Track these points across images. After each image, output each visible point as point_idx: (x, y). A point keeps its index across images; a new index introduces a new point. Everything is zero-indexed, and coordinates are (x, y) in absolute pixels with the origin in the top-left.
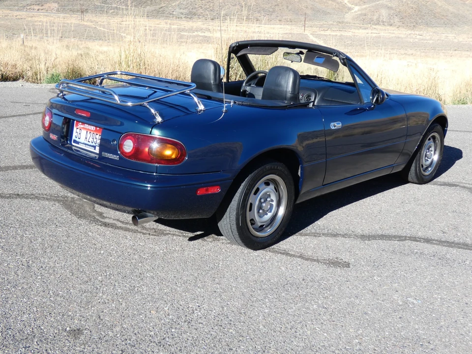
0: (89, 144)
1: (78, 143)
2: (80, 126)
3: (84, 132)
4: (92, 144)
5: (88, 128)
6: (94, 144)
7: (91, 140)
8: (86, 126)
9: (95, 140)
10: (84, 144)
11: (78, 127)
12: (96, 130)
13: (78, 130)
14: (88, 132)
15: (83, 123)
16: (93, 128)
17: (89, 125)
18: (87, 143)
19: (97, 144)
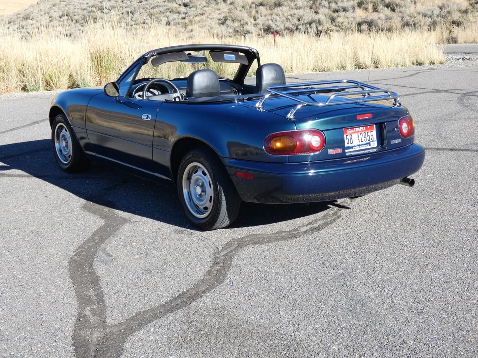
0: (363, 143)
1: (351, 147)
2: (349, 131)
3: (355, 136)
4: (365, 143)
5: (358, 130)
6: (368, 141)
7: (364, 139)
8: (356, 129)
9: (368, 138)
10: (358, 145)
11: (347, 134)
12: (366, 129)
13: (348, 137)
14: (359, 134)
15: (352, 128)
16: (363, 128)
17: (358, 127)
18: (361, 143)
19: (371, 140)
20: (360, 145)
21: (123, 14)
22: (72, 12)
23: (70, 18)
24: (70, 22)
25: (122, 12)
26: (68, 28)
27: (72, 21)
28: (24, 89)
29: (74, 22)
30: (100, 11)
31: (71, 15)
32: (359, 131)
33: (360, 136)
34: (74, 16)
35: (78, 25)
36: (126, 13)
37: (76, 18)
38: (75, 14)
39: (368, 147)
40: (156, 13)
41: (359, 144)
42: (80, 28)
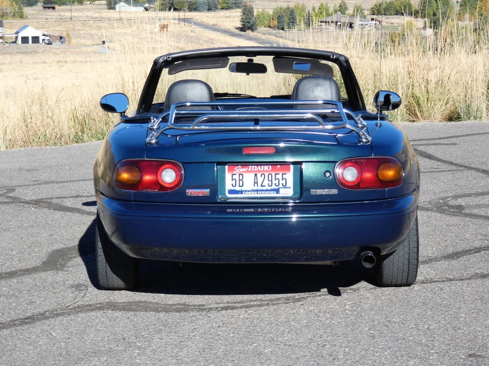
0: (264, 188)
1: (240, 192)
2: (239, 169)
3: (249, 177)
4: (269, 188)
5: (256, 170)
6: (274, 187)
7: (266, 183)
8: (253, 168)
9: (275, 182)
10: (253, 191)
12: (274, 170)
14: (259, 175)
15: (244, 166)
16: (266, 168)
18: (260, 188)
19: (281, 186)
20: (257, 191)
32: (259, 171)
33: (260, 179)
39: (274, 194)
41: (256, 188)
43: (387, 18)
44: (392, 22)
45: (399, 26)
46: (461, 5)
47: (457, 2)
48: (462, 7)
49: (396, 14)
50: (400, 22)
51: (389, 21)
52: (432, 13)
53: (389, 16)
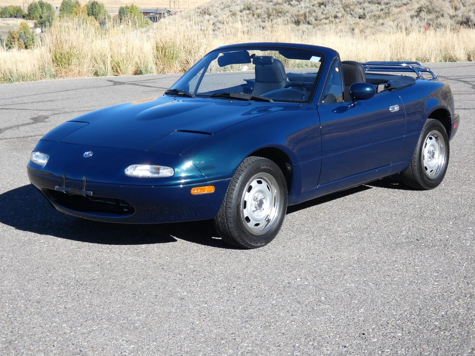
21: (313, 6)
22: (255, 4)
23: (251, 12)
24: (250, 16)
25: (313, 4)
26: (247, 24)
27: (254, 15)
28: (96, 74)
29: (255, 16)
30: (287, 3)
31: (254, 8)
34: (257, 9)
35: (260, 20)
36: (317, 5)
37: (258, 11)
38: (259, 7)
40: (352, 3)
42: (261, 24)
43: (4, 20)
44: (8, 23)
45: (14, 26)
46: (61, 10)
47: (57, 8)
48: (62, 12)
49: (11, 17)
50: (14, 23)
51: (5, 22)
52: (39, 16)
53: (5, 19)
